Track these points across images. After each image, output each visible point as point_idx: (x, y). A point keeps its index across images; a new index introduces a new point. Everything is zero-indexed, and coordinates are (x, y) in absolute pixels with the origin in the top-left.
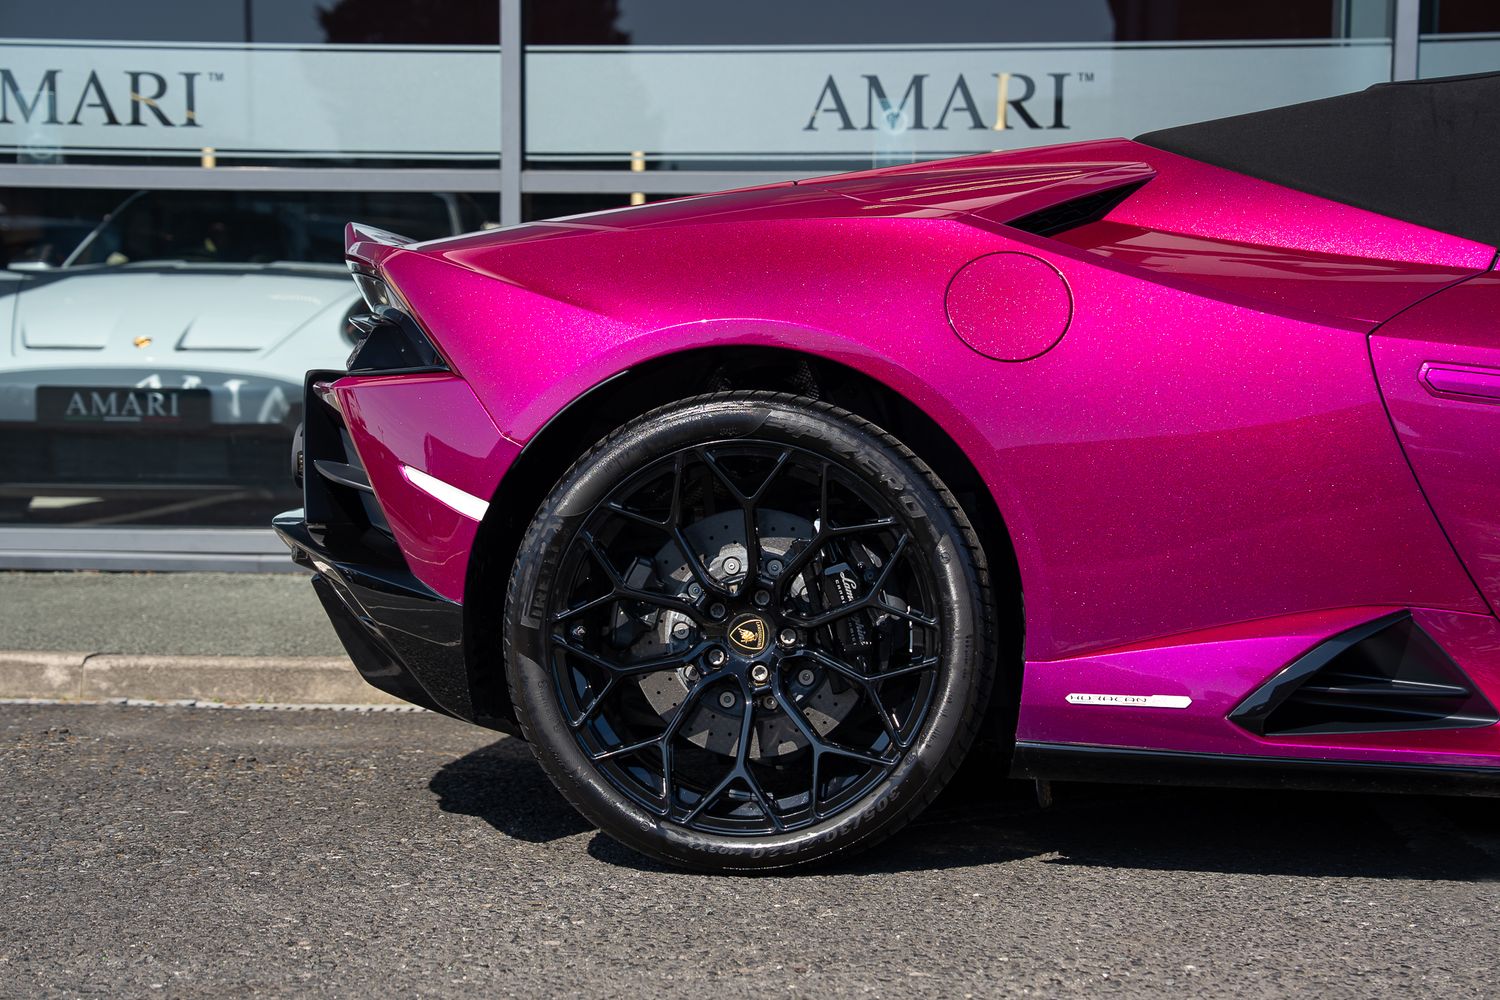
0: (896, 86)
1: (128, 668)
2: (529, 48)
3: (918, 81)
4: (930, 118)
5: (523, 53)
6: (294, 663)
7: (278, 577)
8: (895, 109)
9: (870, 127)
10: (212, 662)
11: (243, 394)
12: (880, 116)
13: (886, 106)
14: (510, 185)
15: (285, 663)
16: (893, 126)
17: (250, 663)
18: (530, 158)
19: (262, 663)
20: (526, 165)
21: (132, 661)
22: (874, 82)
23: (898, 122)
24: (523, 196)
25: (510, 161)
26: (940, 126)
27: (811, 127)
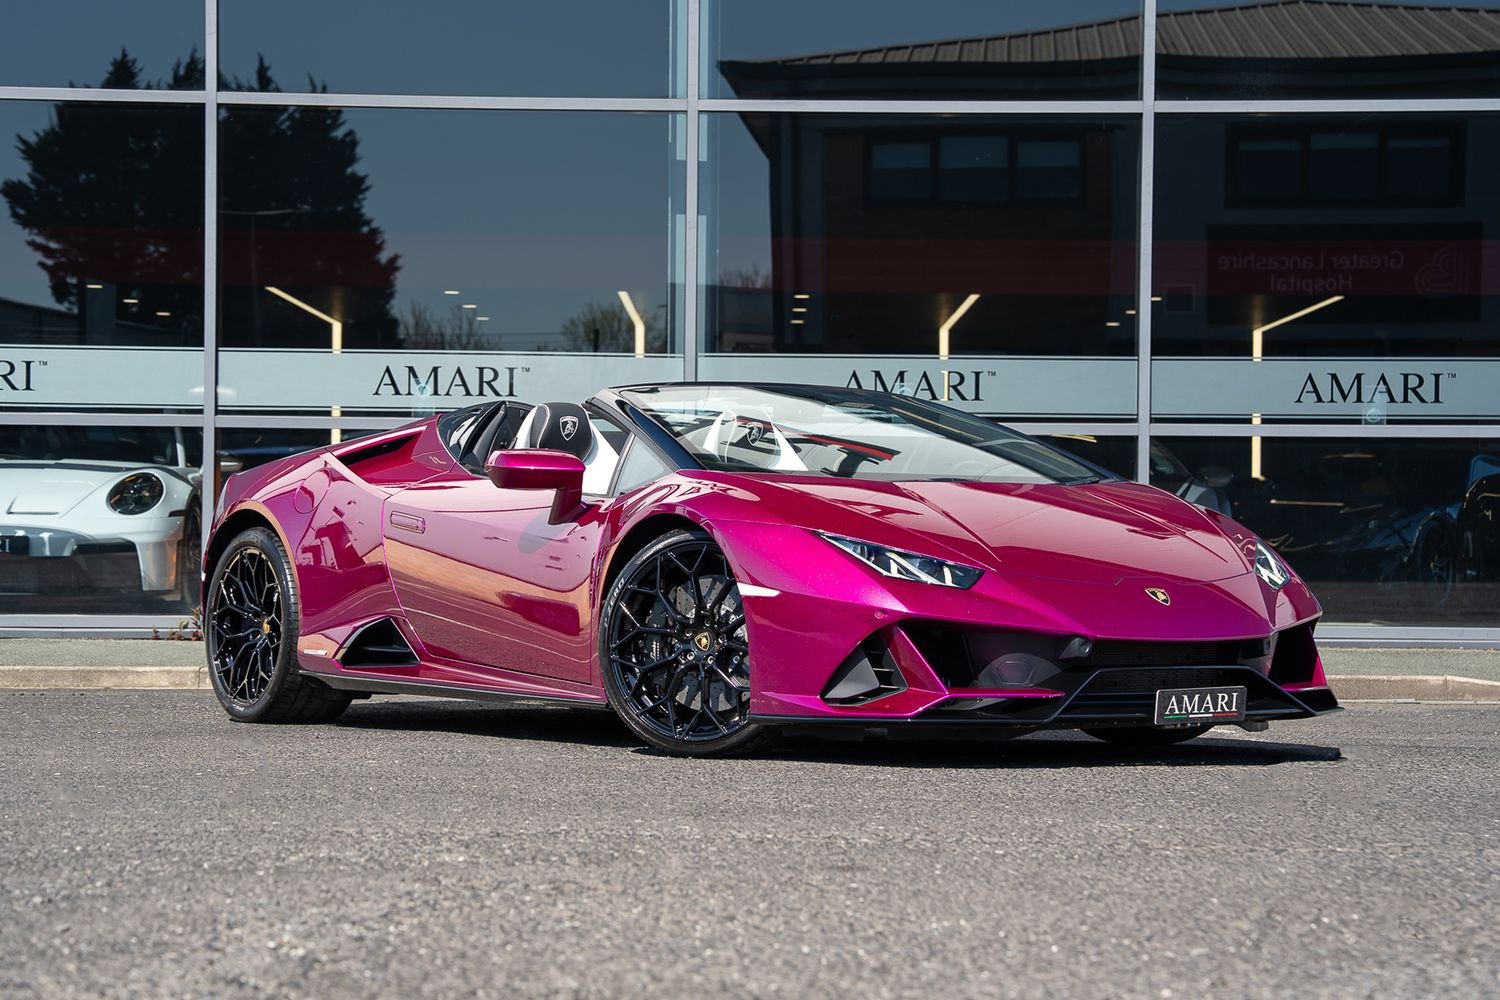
0: (423, 373)
1: (9, 671)
2: (220, 349)
3: (435, 370)
4: (442, 390)
5: (217, 351)
6: (92, 668)
7: (73, 640)
8: (423, 385)
9: (409, 394)
10: (51, 668)
11: (50, 538)
12: (415, 388)
13: (418, 383)
14: (209, 424)
15: (88, 668)
16: (422, 393)
17: (71, 668)
18: (220, 408)
19: (77, 668)
20: (217, 412)
21: (11, 668)
22: (411, 370)
23: (425, 391)
24: (216, 429)
25: (209, 410)
26: (448, 394)
27: (377, 393)
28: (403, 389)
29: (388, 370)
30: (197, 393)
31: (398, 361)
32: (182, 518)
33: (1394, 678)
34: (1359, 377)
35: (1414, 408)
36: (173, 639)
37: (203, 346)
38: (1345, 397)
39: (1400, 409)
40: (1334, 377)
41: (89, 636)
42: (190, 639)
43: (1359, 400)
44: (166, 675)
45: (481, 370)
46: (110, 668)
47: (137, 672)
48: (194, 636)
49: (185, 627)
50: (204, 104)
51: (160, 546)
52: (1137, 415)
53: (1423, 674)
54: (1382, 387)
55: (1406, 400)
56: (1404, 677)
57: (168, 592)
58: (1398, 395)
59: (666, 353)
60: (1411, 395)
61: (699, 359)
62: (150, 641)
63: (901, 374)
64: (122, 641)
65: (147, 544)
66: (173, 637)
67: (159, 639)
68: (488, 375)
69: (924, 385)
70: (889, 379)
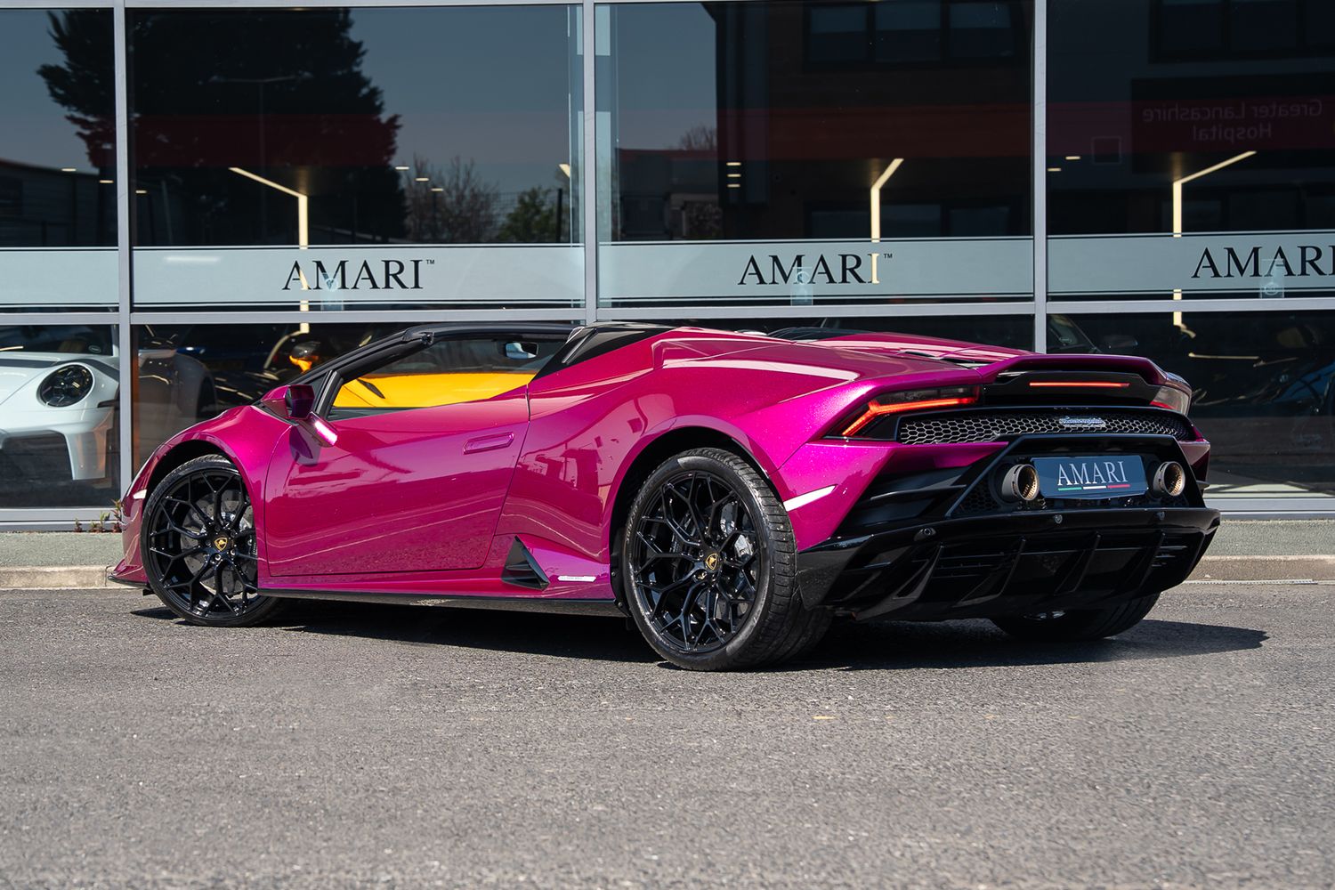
0: (331, 268)
2: (135, 248)
3: (342, 264)
4: (349, 284)
5: (131, 251)
8: (331, 279)
9: (318, 288)
12: (323, 282)
13: (326, 277)
14: (124, 321)
16: (330, 287)
18: (135, 306)
20: (133, 310)
22: (319, 264)
23: (333, 285)
24: (131, 326)
25: (125, 307)
26: (355, 287)
27: (286, 288)
32: (111, 408)
33: (1291, 558)
34: (1256, 251)
35: (1313, 280)
36: (95, 531)
37: (117, 245)
38: (1242, 271)
39: (1298, 282)
40: (1231, 251)
41: (14, 530)
42: (112, 531)
43: (1256, 273)
44: (73, 574)
45: (387, 263)
46: (20, 569)
47: (45, 572)
48: (115, 528)
49: (107, 519)
50: (113, 8)
51: (88, 438)
52: (1034, 293)
53: (1322, 552)
54: (1279, 260)
55: (1304, 273)
56: (1301, 557)
57: (99, 481)
58: (1296, 269)
59: (569, 242)
60: (1309, 267)
61: (600, 248)
62: (73, 534)
63: (799, 259)
64: (45, 534)
65: (76, 435)
66: (94, 529)
67: (81, 531)
68: (394, 268)
69: (821, 269)
70: (787, 263)
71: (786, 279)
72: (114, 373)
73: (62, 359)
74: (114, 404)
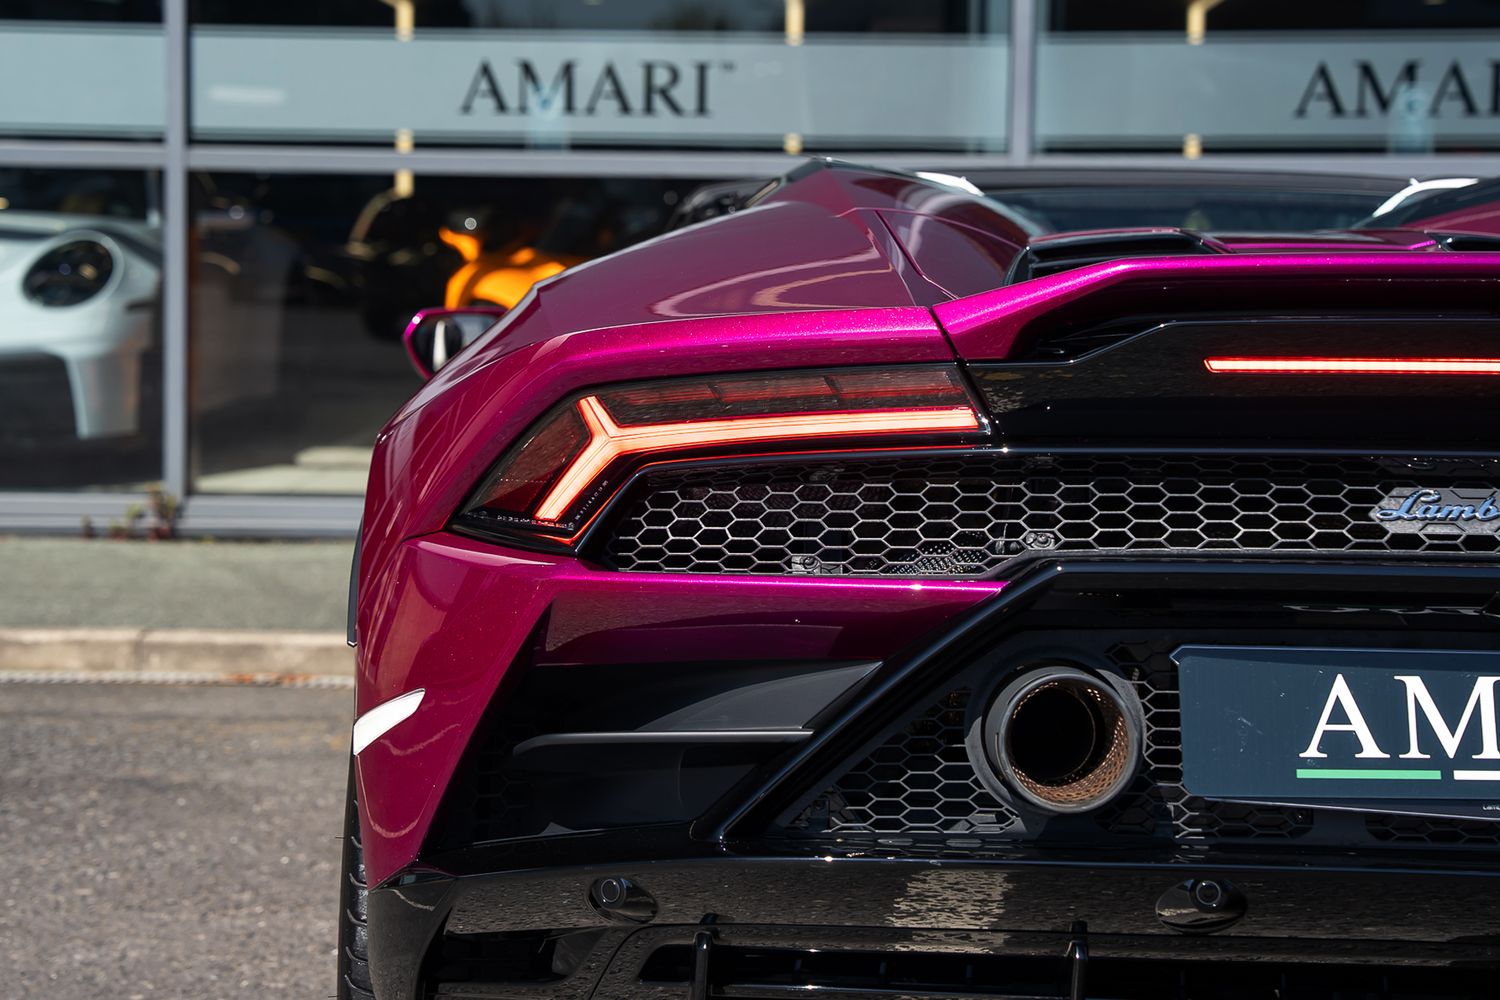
0: (548, 72)
2: (195, 29)
3: (568, 70)
4: (581, 101)
5: (188, 33)
8: (547, 94)
9: (523, 110)
12: (533, 101)
13: (538, 91)
14: (175, 162)
16: (545, 108)
18: (195, 134)
20: (191, 141)
22: (527, 70)
23: (549, 106)
24: (190, 172)
25: (176, 137)
26: (590, 110)
27: (467, 109)
28: (511, 100)
29: (486, 71)
30: (155, 109)
31: (503, 51)
32: (144, 317)
36: (118, 538)
37: (161, 23)
42: (148, 540)
44: (76, 647)
45: (649, 67)
49: (140, 516)
51: (106, 365)
57: (125, 437)
61: (1039, 48)
62: (79, 545)
63: (1410, 69)
65: (84, 362)
66: (118, 534)
67: (94, 537)
68: (661, 78)
69: (1453, 87)
70: (1387, 79)
71: (1384, 104)
72: (155, 256)
73: (61, 227)
74: (155, 306)
